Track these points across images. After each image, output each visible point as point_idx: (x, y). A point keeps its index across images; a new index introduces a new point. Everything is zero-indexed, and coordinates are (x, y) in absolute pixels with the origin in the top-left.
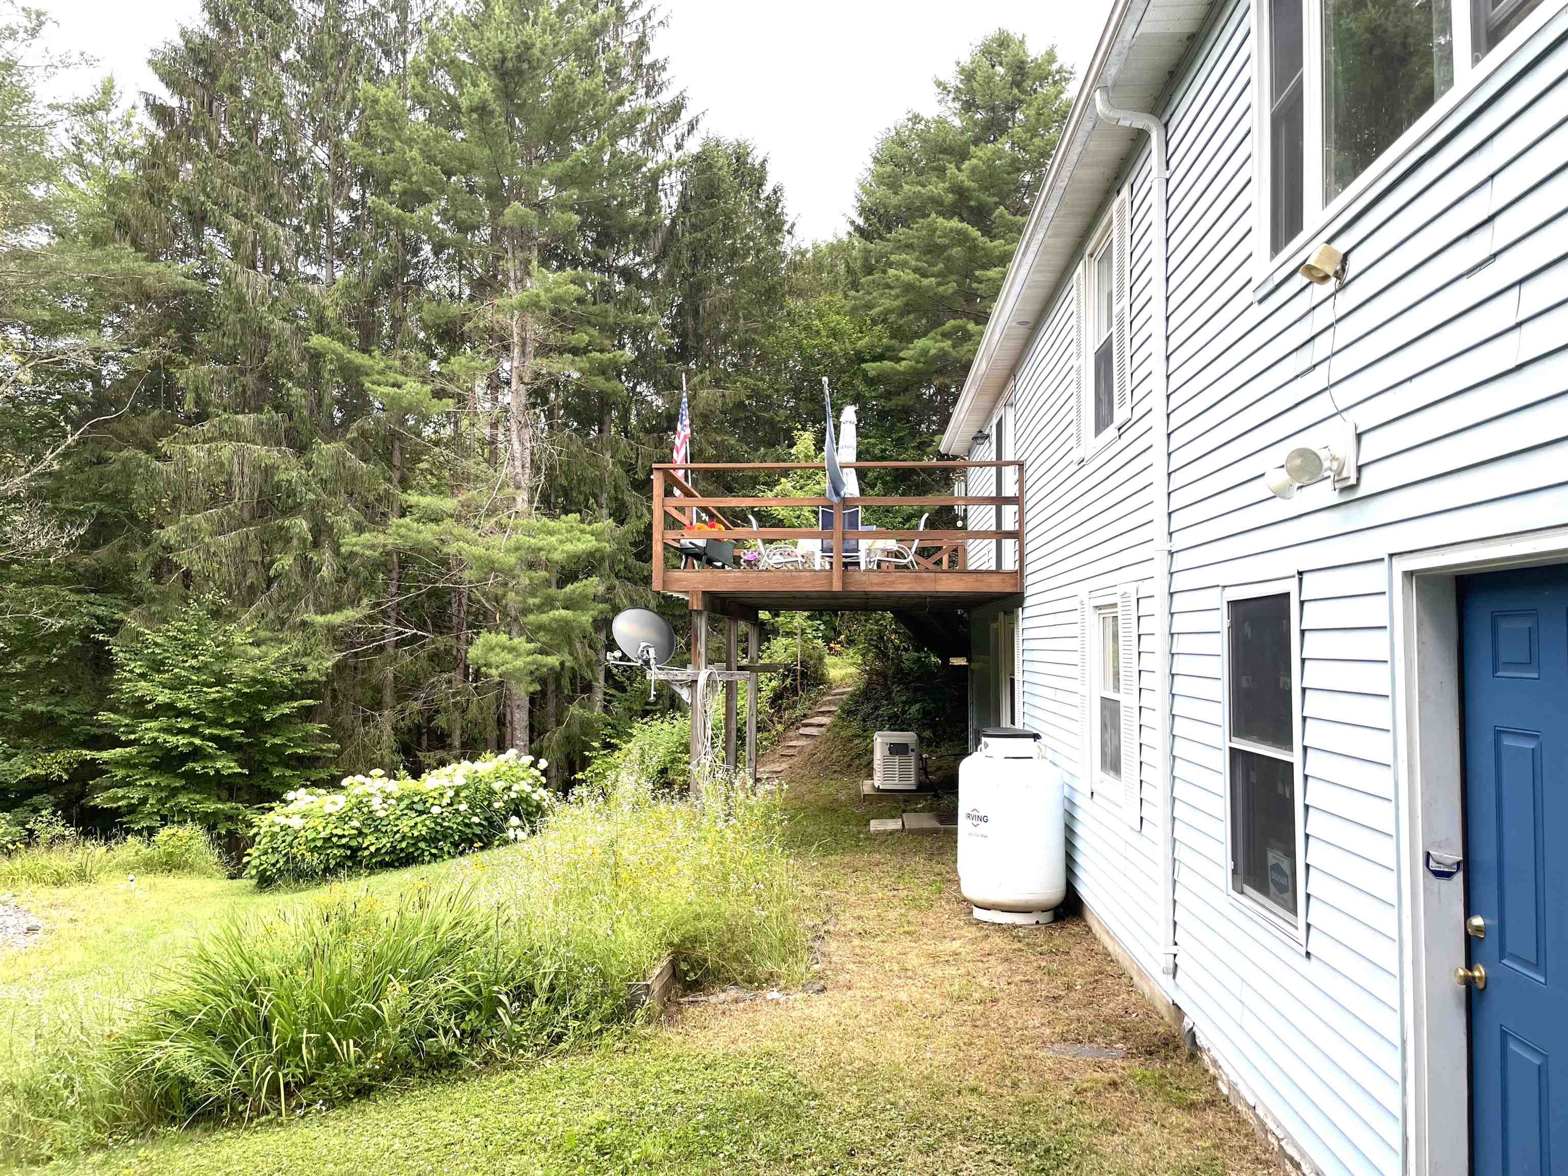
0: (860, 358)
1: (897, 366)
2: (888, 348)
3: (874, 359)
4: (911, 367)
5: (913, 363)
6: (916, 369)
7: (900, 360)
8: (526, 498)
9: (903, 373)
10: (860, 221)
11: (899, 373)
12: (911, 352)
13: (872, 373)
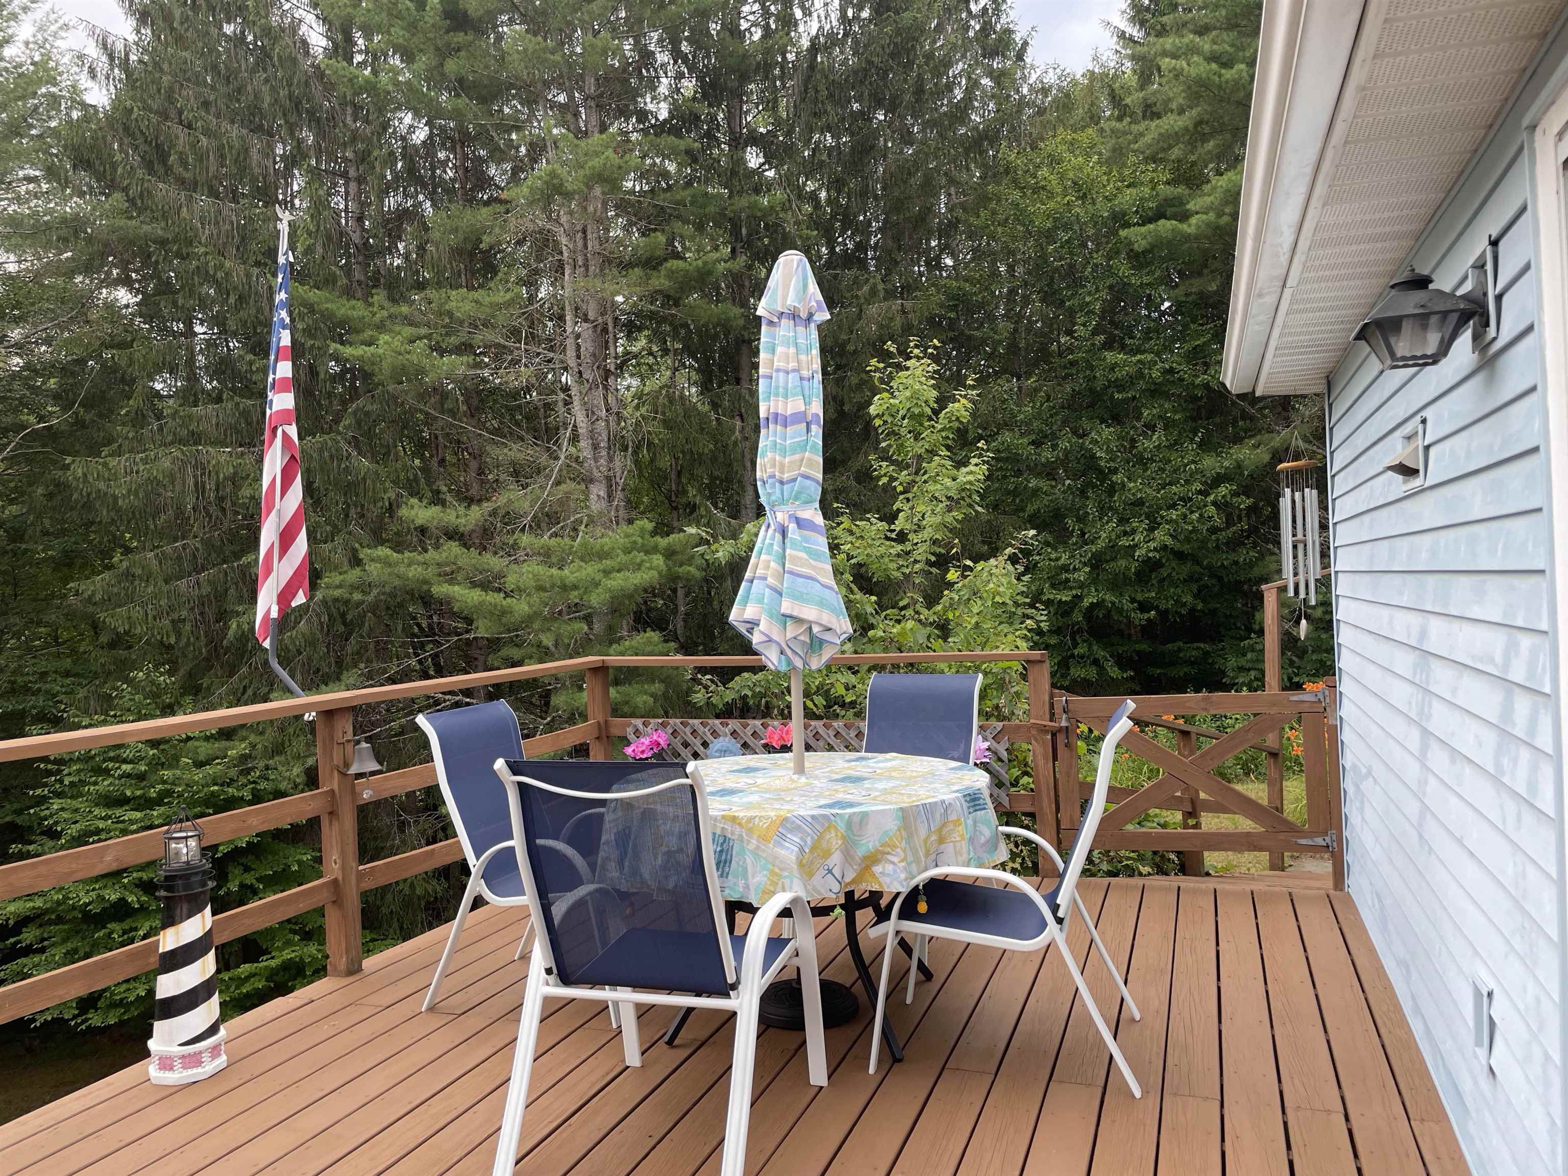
0: (1120, 219)
1: (1184, 227)
2: (1169, 202)
3: (1146, 220)
4: (1208, 225)
5: (1212, 216)
6: (1218, 227)
7: (1184, 217)
8: (602, 493)
9: (1197, 238)
10: (1135, 32)
11: (1187, 238)
12: (1208, 200)
13: (1140, 245)
